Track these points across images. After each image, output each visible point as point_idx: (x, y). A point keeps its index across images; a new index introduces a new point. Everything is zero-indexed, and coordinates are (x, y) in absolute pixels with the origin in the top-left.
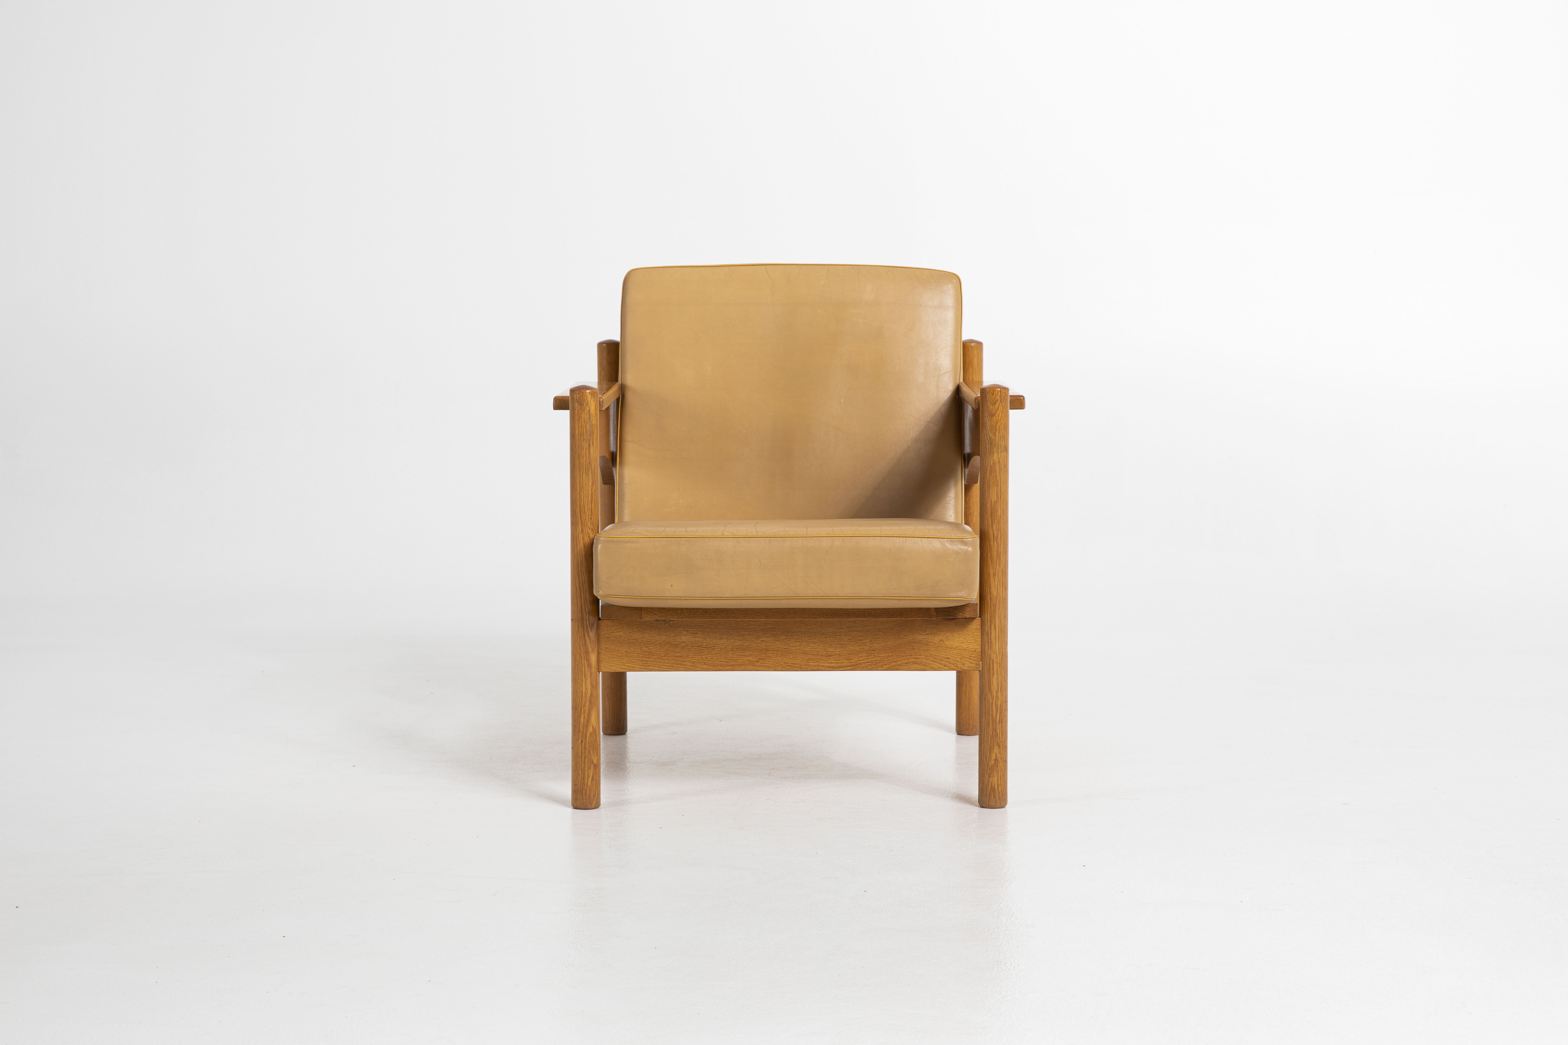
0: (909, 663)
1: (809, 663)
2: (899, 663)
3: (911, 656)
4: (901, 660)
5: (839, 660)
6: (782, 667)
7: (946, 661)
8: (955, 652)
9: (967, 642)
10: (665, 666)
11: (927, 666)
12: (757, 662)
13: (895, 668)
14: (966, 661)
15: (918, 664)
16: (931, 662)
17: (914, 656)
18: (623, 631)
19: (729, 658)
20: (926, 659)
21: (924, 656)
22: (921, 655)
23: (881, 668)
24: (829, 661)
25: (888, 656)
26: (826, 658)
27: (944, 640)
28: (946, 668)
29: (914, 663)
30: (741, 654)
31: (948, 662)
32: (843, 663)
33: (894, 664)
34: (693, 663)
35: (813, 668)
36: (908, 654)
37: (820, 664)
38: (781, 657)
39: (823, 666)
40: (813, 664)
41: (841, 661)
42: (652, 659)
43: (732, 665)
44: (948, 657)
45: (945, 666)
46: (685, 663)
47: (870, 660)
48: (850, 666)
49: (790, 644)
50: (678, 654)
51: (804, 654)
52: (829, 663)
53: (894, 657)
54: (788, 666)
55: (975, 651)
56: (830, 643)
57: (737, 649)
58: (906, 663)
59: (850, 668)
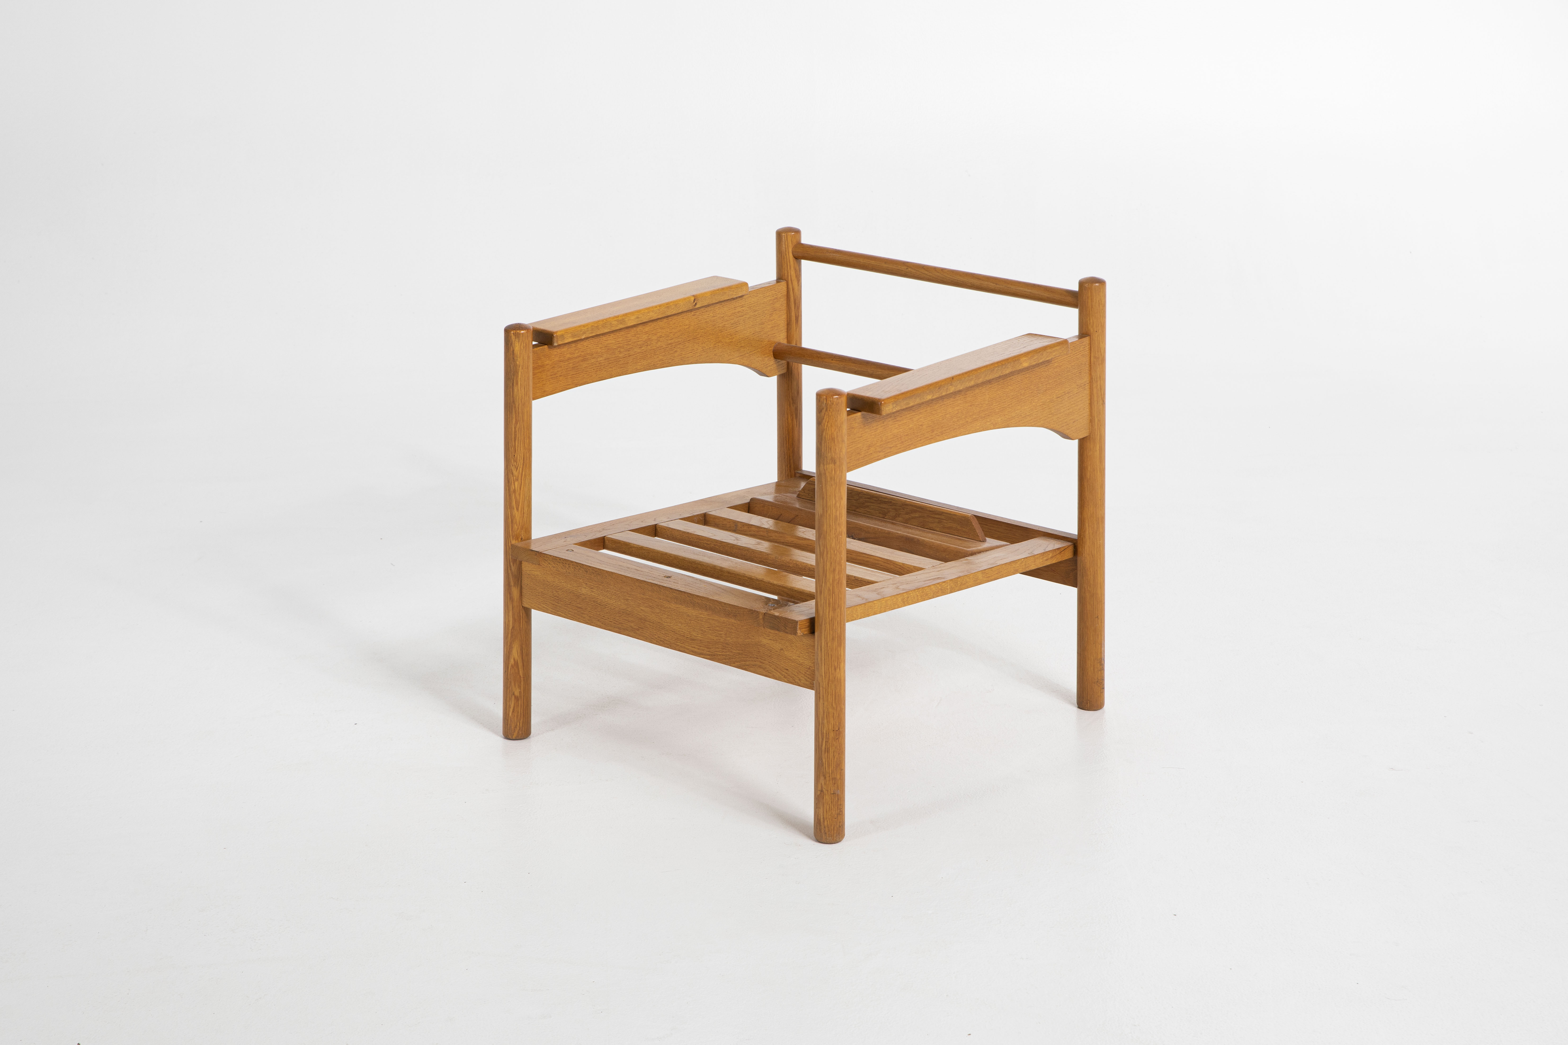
0: (755, 665)
1: (677, 642)
2: (747, 663)
3: (757, 658)
4: (749, 661)
5: (701, 646)
6: (657, 641)
7: (785, 672)
8: (793, 664)
9: (803, 657)
10: (569, 614)
11: (770, 673)
12: (638, 630)
13: (744, 667)
14: (802, 677)
15: (763, 668)
16: (773, 670)
17: (760, 660)
18: (539, 571)
19: (617, 620)
20: (769, 665)
21: (767, 662)
22: (765, 660)
23: (734, 665)
24: (693, 646)
25: (739, 654)
26: (691, 641)
27: (784, 649)
28: (786, 680)
29: (760, 667)
30: (625, 618)
31: (787, 674)
32: (703, 650)
33: (744, 663)
34: (590, 617)
35: (681, 649)
36: (755, 656)
37: (686, 647)
38: (655, 630)
39: (688, 649)
40: (681, 645)
41: (702, 648)
42: (560, 605)
43: (619, 628)
44: (787, 668)
45: (785, 677)
46: (584, 616)
47: (725, 653)
48: (709, 655)
49: (663, 619)
50: (579, 605)
51: (673, 633)
52: (692, 647)
53: (744, 656)
54: (661, 641)
55: (809, 668)
56: (694, 627)
57: (623, 612)
58: (753, 665)
59: (708, 657)
